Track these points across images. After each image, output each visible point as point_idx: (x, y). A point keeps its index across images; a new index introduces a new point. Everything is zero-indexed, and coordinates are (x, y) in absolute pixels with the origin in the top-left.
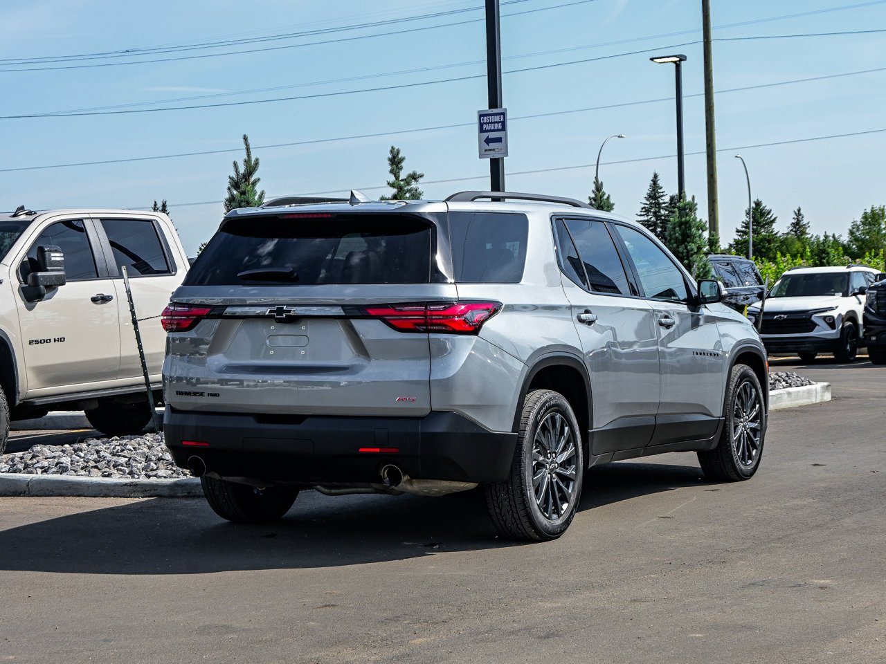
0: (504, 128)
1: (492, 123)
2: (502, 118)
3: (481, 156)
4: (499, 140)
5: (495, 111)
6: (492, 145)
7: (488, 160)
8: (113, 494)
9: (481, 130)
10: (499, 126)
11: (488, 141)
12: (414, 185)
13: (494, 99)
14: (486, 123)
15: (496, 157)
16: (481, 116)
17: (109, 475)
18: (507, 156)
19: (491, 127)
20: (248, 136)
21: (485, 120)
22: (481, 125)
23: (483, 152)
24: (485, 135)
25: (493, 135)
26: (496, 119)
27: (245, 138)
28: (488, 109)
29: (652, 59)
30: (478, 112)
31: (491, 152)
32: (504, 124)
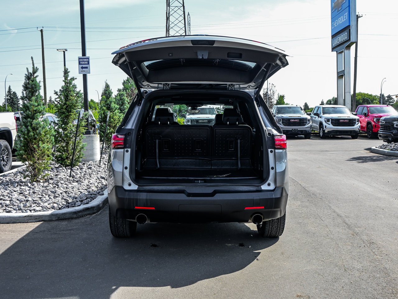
0: (88, 64)
1: (84, 61)
2: (88, 60)
3: (80, 73)
4: (87, 68)
5: (85, 57)
6: (84, 69)
7: (82, 75)
8: (18, 221)
9: (80, 64)
10: (87, 63)
11: (82, 68)
12: (73, 82)
13: (84, 53)
14: (81, 61)
15: (85, 73)
16: (79, 59)
17: (9, 212)
18: (89, 73)
19: (83, 63)
20: (33, 57)
21: (81, 60)
22: (79, 62)
23: (80, 72)
24: (81, 66)
25: (84, 66)
26: (86, 60)
27: (32, 58)
28: (81, 56)
29: (57, 50)
30: (78, 57)
31: (83, 72)
32: (88, 62)
